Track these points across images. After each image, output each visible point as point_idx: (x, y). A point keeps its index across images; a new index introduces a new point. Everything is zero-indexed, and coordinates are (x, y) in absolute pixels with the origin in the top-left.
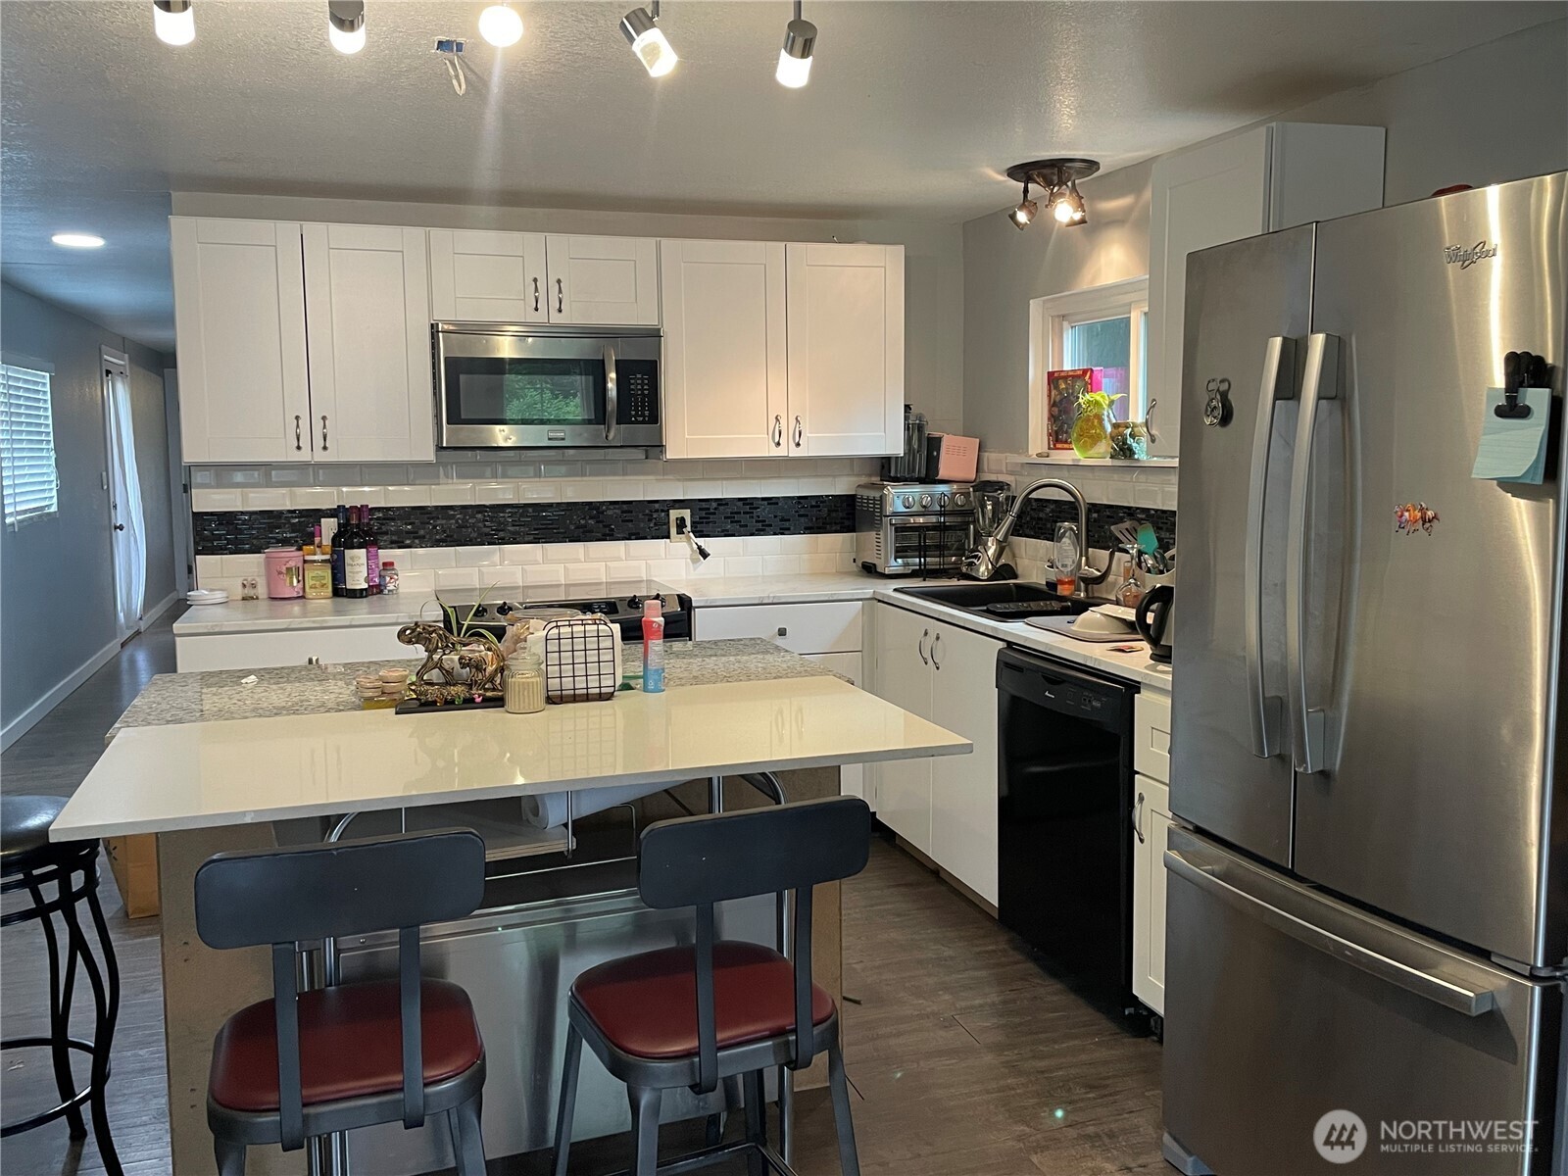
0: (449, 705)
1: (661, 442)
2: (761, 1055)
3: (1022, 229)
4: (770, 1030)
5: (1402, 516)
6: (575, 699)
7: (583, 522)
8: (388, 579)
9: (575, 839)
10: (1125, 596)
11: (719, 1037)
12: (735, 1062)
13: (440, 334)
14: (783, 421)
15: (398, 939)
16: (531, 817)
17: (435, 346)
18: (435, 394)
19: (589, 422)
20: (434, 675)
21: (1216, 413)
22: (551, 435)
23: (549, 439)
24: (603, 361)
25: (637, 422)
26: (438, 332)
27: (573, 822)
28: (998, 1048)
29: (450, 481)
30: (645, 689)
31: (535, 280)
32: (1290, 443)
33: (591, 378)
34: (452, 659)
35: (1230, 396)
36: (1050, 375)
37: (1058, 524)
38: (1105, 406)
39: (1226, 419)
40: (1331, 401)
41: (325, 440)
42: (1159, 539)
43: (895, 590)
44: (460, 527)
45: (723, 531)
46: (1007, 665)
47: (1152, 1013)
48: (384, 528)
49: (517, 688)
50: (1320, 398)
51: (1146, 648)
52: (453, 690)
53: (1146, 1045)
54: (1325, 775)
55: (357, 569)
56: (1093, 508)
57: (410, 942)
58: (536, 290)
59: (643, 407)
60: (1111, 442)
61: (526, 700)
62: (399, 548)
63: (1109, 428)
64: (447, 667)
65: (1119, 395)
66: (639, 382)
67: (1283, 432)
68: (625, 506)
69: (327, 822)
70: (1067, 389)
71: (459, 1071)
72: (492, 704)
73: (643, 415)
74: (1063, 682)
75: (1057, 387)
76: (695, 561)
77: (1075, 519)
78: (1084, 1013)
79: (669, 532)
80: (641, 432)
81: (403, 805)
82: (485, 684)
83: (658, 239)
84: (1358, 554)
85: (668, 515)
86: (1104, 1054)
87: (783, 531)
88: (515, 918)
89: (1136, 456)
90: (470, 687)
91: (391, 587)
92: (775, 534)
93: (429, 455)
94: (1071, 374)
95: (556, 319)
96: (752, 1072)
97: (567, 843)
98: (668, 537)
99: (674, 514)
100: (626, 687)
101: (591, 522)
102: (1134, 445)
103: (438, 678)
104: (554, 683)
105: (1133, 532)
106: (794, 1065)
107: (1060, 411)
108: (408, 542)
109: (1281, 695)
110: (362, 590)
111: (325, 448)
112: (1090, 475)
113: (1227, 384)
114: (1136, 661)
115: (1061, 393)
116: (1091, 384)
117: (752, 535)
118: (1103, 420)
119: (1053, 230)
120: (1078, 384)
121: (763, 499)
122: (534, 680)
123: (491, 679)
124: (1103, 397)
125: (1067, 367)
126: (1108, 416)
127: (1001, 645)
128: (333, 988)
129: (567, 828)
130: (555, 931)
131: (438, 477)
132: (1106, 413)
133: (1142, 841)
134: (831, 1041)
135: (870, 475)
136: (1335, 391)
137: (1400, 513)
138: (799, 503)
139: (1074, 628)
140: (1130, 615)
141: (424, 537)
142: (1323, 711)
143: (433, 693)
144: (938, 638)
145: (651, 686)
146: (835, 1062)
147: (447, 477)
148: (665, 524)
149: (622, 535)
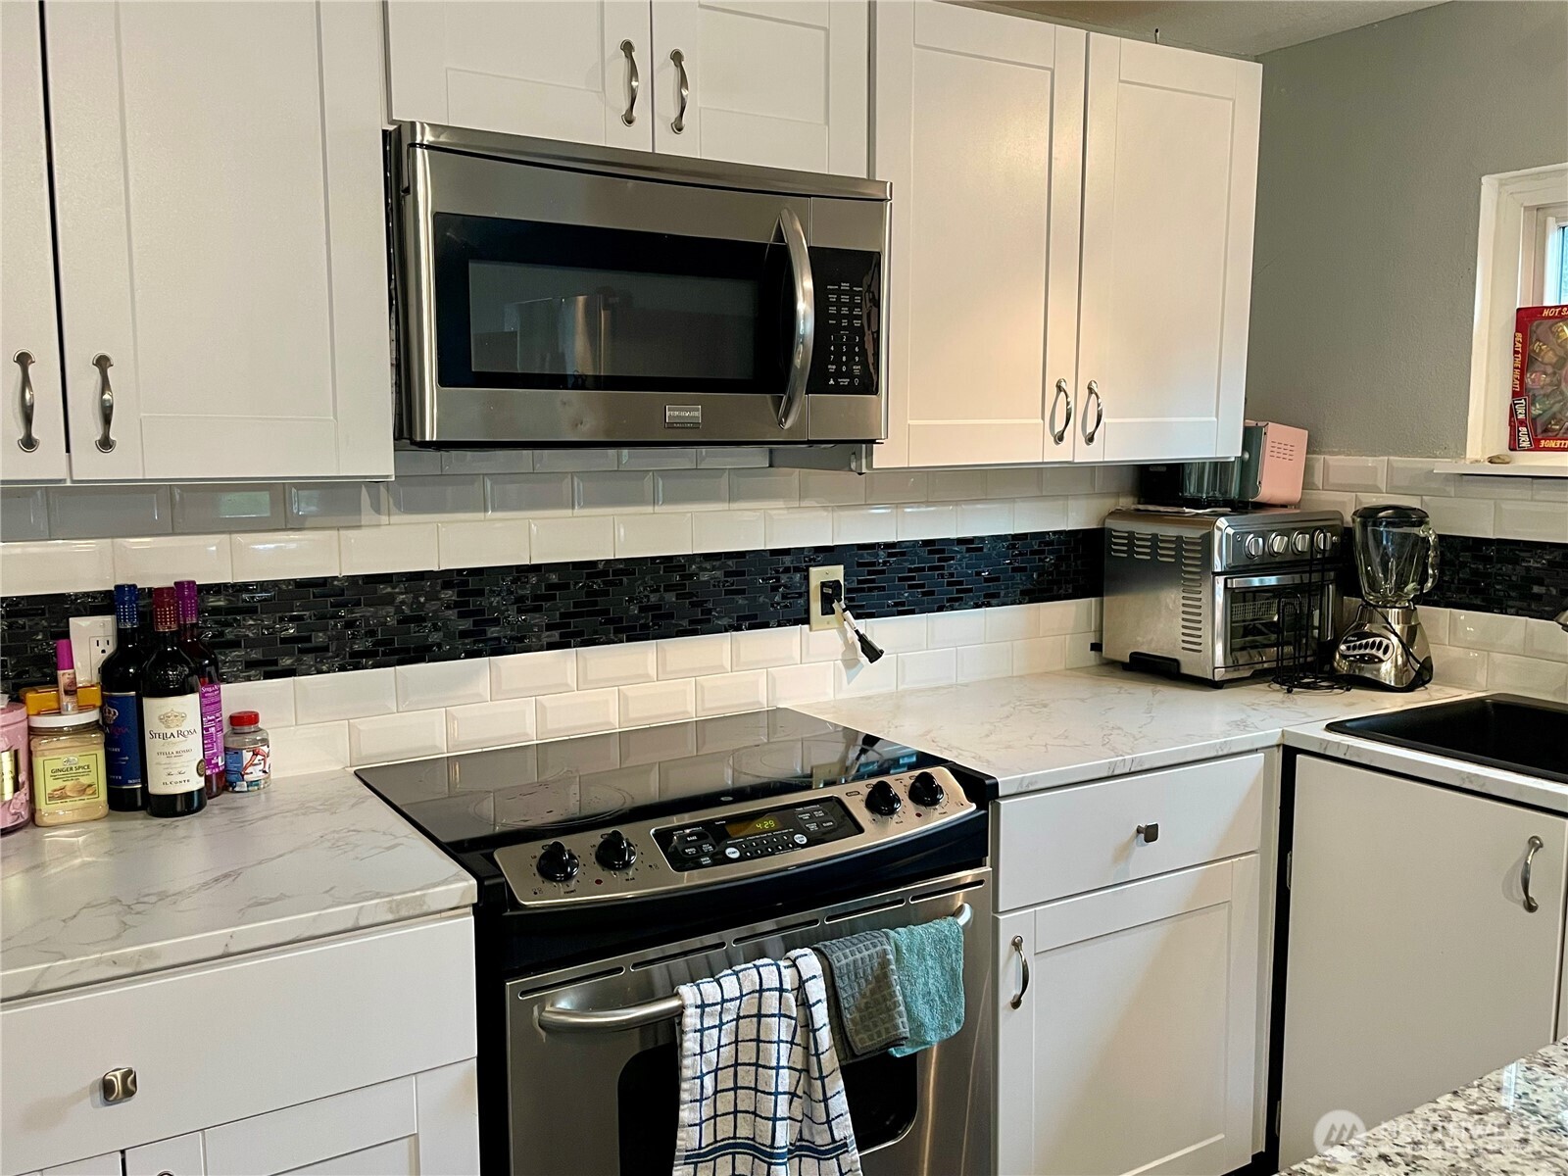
7: (654, 598)
8: (247, 756)
13: (419, 156)
14: (1071, 392)
23: (663, 425)
25: (837, 389)
31: (628, 48)
33: (751, 287)
36: (1525, 313)
43: (1332, 727)
44: (405, 621)
45: (896, 604)
48: (230, 633)
55: (180, 744)
58: (630, 71)
62: (268, 676)
66: (845, 298)
68: (730, 563)
73: (849, 374)
76: (850, 664)
79: (808, 611)
80: (832, 412)
85: (807, 578)
91: (254, 773)
95: (667, 142)
98: (806, 621)
99: (818, 575)
101: (671, 597)
108: (287, 662)
110: (189, 795)
111: (106, 444)
141: (326, 649)
148: (800, 595)
149: (725, 622)
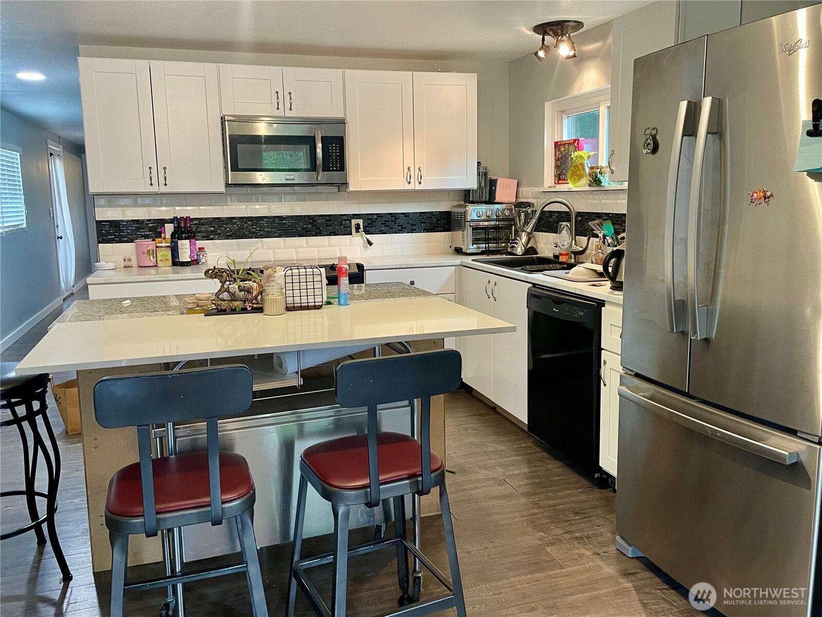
0: (233, 311)
1: (346, 181)
2: (403, 487)
3: (541, 61)
4: (408, 475)
5: (753, 196)
6: (301, 308)
7: (305, 226)
8: (201, 256)
9: (302, 379)
10: (596, 259)
11: (381, 478)
12: (389, 492)
13: (226, 122)
14: (412, 170)
15: (206, 432)
16: (278, 369)
17: (223, 129)
18: (224, 155)
19: (306, 170)
20: (225, 295)
21: (649, 147)
22: (287, 177)
23: (286, 180)
24: (314, 137)
25: (333, 170)
26: (225, 121)
27: (301, 371)
28: (528, 495)
29: (233, 204)
30: (339, 304)
31: (277, 92)
32: (691, 160)
33: (308, 146)
34: (234, 287)
35: (658, 137)
36: (556, 143)
37: (560, 223)
38: (585, 158)
39: (655, 150)
40: (714, 135)
41: (165, 180)
42: (615, 229)
43: (472, 260)
44: (239, 228)
45: (380, 231)
46: (533, 296)
47: (609, 476)
48: (199, 229)
49: (270, 301)
50: (708, 133)
51: (608, 284)
52: (235, 303)
53: (607, 493)
54: (707, 340)
55: (185, 250)
56: (579, 214)
57: (213, 430)
58: (278, 98)
59: (336, 162)
60: (589, 177)
61: (275, 308)
62: (207, 240)
63: (587, 170)
64: (232, 291)
65: (593, 153)
66: (334, 148)
67: (687, 154)
68: (327, 217)
69: (168, 366)
70: (565, 151)
71: (240, 496)
72: (257, 311)
73: (336, 167)
74: (563, 302)
75: (559, 150)
76: (365, 247)
77: (569, 221)
78: (575, 477)
79: (351, 232)
80: (335, 176)
81: (208, 358)
82: (253, 300)
83: (344, 70)
84: (727, 218)
85: (351, 222)
86: (584, 497)
87: (412, 231)
88: (271, 421)
89: (602, 184)
90: (245, 302)
91: (203, 260)
92: (408, 232)
93: (222, 188)
94: (567, 142)
95: (288, 114)
96: (399, 496)
97: (296, 381)
98: (351, 234)
99: (354, 222)
100: (329, 303)
101: (310, 226)
102: (602, 178)
103: (227, 297)
104: (290, 300)
105: (601, 225)
106: (421, 493)
107: (561, 163)
108: (212, 236)
109: (683, 299)
110: (188, 262)
111: (166, 185)
112: (577, 196)
113: (656, 130)
114: (603, 290)
115: (561, 153)
116: (578, 147)
117: (396, 233)
118: (585, 166)
119: (558, 60)
120: (571, 148)
121: (402, 214)
122: (279, 297)
123: (256, 298)
124: (584, 153)
125: (565, 138)
126: (587, 164)
127: (530, 285)
128: (173, 456)
129: (298, 374)
130: (293, 428)
131: (227, 202)
132: (586, 162)
133: (605, 385)
134: (440, 481)
135: (459, 201)
136: (717, 130)
137: (751, 195)
138: (421, 216)
139: (569, 275)
140: (600, 268)
141: (220, 234)
142: (707, 306)
143: (224, 305)
144: (495, 284)
145: (342, 302)
146: (443, 493)
147: (232, 202)
148: (349, 227)
149: (326, 233)
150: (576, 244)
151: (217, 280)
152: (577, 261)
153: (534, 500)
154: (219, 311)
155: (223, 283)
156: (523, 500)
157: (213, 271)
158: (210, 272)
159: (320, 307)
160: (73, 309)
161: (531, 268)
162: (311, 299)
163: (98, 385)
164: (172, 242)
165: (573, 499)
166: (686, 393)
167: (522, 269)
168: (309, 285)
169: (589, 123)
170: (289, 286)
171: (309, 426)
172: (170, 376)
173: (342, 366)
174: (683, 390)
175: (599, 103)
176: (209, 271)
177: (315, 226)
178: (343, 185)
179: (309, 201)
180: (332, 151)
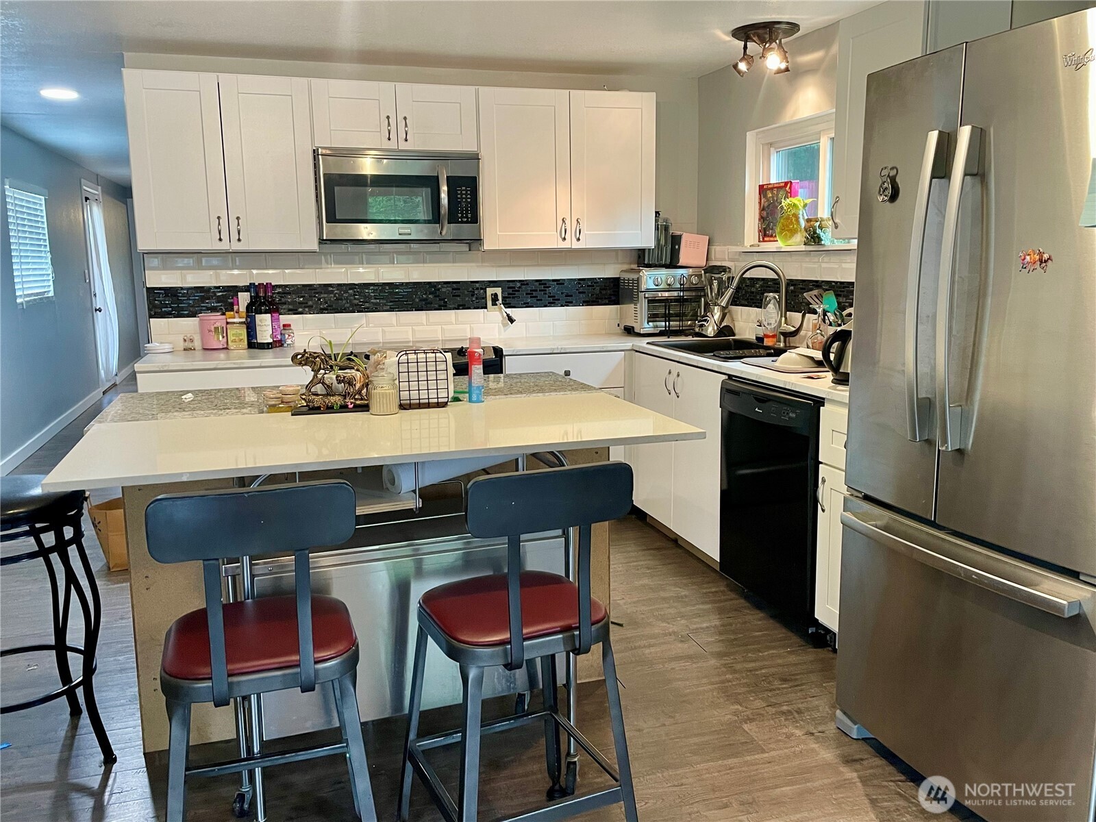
0: (330, 409)
1: (480, 236)
2: (555, 644)
3: (742, 76)
4: (559, 627)
5: (1024, 259)
6: (420, 406)
7: (425, 296)
8: (287, 336)
9: (421, 500)
10: (813, 343)
11: (525, 631)
12: (535, 649)
13: (320, 157)
14: (568, 222)
15: (294, 569)
16: (389, 485)
17: (316, 166)
18: (317, 201)
19: (428, 222)
20: (319, 388)
21: (886, 193)
22: (402, 231)
23: (400, 234)
24: (438, 177)
25: (462, 222)
26: (318, 155)
27: (419, 489)
28: (720, 655)
29: (329, 266)
30: (470, 401)
31: (388, 117)
32: (942, 212)
33: (429, 190)
34: (331, 377)
35: (898, 180)
36: (761, 187)
37: (765, 294)
38: (800, 207)
39: (894, 197)
40: (974, 177)
41: (239, 234)
42: (839, 303)
43: (647, 343)
44: (337, 299)
45: (525, 304)
46: (729, 391)
47: (828, 631)
48: (283, 300)
49: (378, 396)
50: (966, 174)
51: (829, 376)
52: (332, 399)
53: (823, 653)
54: (960, 451)
55: (265, 328)
56: (791, 282)
57: (303, 566)
58: (389, 125)
59: (467, 211)
60: (805, 232)
61: (385, 405)
62: (294, 314)
63: (803, 224)
64: (327, 383)
65: (811, 200)
66: (464, 192)
67: (937, 203)
68: (455, 285)
69: (242, 481)
70: (773, 197)
71: (339, 654)
72: (360, 409)
73: (467, 217)
74: (769, 400)
75: (765, 196)
76: (505, 325)
77: (777, 291)
78: (780, 632)
79: (486, 304)
80: (465, 230)
81: (297, 470)
82: (355, 395)
83: (477, 87)
84: (990, 289)
85: (486, 292)
86: (793, 659)
87: (567, 304)
88: (379, 555)
89: (823, 242)
90: (345, 396)
91: (289, 342)
92: (562, 306)
93: (314, 245)
94: (775, 186)
95: (403, 146)
96: (548, 656)
97: (413, 503)
98: (486, 308)
99: (490, 291)
100: (456, 399)
101: (431, 296)
102: (822, 234)
103: (322, 390)
104: (405, 395)
105: (819, 297)
106: (577, 652)
107: (767, 214)
108: (300, 310)
109: (929, 396)
110: (268, 344)
111: (239, 240)
112: (789, 259)
113: (895, 170)
114: (822, 385)
115: (768, 200)
116: (790, 193)
117: (545, 306)
118: (799, 218)
119: (765, 75)
120: (782, 193)
121: (554, 280)
122: (390, 391)
123: (359, 392)
124: (799, 201)
125: (774, 180)
126: (803, 215)
127: (725, 377)
128: (250, 600)
129: (416, 494)
130: (408, 565)
131: (321, 263)
132: (801, 213)
133: (823, 511)
134: (604, 636)
135: (631, 264)
136: (977, 171)
137: (1023, 257)
138: (579, 283)
139: (776, 364)
140: (818, 355)
141: (312, 307)
142: (961, 406)
143: (318, 401)
144: (678, 375)
145: (474, 398)
146: (607, 652)
147: (328, 264)
148: (483, 298)
149: (453, 306)
150: (786, 323)
151: (308, 368)
152: (788, 345)
153: (727, 662)
154: (310, 409)
155: (316, 372)
156: (713, 662)
157: (303, 356)
158: (299, 357)
159: (444, 405)
160: (116, 406)
161: (727, 354)
162: (433, 394)
163: (152, 505)
164: (248, 316)
165: (780, 661)
166: (931, 521)
167: (714, 355)
168: (431, 375)
169: (804, 161)
170: (404, 376)
171: (430, 561)
172: (246, 495)
173: (474, 484)
174: (928, 517)
175: (819, 133)
176: (297, 355)
177: (438, 296)
178: (475, 242)
179: (430, 262)
180: (462, 196)
